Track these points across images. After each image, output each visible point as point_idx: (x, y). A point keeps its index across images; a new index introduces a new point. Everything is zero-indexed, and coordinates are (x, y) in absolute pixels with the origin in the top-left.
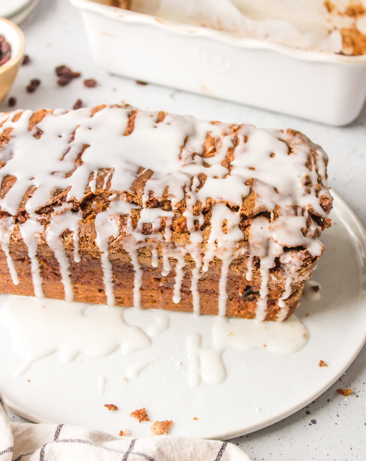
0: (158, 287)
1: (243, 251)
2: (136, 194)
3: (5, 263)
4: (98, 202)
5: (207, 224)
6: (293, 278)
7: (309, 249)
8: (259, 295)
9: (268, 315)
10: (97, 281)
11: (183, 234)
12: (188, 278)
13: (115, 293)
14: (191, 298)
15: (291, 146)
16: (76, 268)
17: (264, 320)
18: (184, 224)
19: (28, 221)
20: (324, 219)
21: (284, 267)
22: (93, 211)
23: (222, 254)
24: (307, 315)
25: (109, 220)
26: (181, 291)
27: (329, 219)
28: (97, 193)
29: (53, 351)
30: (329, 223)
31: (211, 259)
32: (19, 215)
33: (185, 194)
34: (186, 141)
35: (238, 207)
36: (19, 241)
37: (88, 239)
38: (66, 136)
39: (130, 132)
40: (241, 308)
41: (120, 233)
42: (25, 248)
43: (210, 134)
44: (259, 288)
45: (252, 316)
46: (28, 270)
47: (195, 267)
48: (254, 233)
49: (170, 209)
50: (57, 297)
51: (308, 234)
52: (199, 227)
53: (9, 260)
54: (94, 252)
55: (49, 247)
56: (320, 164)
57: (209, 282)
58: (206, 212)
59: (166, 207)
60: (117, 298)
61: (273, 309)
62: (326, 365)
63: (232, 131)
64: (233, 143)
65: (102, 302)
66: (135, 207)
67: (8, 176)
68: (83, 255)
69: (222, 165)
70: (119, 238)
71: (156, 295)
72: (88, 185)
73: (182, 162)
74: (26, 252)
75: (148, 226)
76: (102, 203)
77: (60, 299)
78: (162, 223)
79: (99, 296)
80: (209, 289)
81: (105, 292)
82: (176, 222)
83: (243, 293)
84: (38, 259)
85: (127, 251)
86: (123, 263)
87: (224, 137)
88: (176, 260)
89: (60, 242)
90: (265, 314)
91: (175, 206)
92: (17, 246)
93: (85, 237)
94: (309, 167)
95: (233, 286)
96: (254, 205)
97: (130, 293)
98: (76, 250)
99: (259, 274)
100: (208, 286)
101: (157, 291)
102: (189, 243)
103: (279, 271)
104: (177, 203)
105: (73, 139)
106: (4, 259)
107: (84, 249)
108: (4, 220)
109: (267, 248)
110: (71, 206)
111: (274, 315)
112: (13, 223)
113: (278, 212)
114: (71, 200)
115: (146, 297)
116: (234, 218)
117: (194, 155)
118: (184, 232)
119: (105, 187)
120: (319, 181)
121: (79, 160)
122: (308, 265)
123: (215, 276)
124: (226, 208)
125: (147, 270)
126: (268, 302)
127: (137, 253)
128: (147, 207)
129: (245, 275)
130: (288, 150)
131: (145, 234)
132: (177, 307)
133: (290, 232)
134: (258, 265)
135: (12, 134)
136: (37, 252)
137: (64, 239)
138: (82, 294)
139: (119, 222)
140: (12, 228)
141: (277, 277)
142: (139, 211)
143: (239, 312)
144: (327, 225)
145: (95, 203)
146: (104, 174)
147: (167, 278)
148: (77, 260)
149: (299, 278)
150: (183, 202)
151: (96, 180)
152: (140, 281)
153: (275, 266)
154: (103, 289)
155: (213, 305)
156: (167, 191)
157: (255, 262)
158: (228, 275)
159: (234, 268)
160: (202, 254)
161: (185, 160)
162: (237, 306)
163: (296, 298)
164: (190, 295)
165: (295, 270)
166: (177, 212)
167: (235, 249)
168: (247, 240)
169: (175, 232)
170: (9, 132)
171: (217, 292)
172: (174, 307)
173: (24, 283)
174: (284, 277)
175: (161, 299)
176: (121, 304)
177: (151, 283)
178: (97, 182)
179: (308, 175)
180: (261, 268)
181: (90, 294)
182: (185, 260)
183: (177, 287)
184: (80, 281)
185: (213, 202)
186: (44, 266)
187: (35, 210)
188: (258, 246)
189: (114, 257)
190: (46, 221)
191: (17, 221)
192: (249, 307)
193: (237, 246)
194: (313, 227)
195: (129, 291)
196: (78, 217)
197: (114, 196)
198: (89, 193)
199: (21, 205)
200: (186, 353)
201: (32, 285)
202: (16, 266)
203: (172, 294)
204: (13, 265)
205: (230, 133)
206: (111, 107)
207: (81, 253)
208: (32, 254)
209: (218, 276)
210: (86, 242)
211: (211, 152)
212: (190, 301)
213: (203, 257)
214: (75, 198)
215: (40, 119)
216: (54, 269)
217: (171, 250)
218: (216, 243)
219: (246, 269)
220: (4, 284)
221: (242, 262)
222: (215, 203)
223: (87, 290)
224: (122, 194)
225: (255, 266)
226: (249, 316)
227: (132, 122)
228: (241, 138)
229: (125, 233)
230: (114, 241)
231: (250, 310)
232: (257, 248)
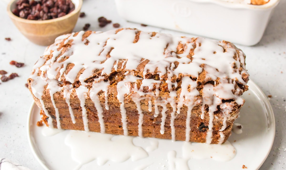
0: (152, 124)
1: (199, 101)
2: (140, 71)
3: (68, 111)
4: (119, 76)
5: (179, 87)
6: (228, 118)
7: (236, 101)
8: (208, 129)
9: (213, 140)
10: (118, 121)
11: (166, 92)
12: (169, 118)
13: (128, 128)
14: (170, 131)
15: (225, 49)
16: (106, 113)
17: (211, 143)
18: (166, 87)
19: (80, 86)
20: (244, 86)
21: (222, 111)
22: (116, 81)
23: (188, 103)
24: (235, 141)
25: (125, 85)
26: (165, 126)
27: (247, 86)
28: (118, 71)
29: (93, 160)
30: (247, 88)
31: (182, 106)
32: (76, 83)
33: (167, 71)
34: (167, 46)
35: (196, 78)
36: (75, 97)
37: (113, 95)
38: (102, 44)
39: (136, 41)
40: (198, 136)
41: (131, 92)
42: (78, 102)
43: (180, 43)
44: (208, 124)
45: (204, 141)
46: (80, 115)
47: (172, 111)
48: (205, 92)
49: (159, 79)
50: (96, 131)
51: (236, 93)
52: (175, 89)
53: (70, 109)
54: (116, 103)
55: (91, 100)
56: (242, 58)
57: (180, 121)
58: (179, 81)
59: (156, 78)
60: (129, 131)
61: (216, 136)
62: (246, 168)
63: (193, 40)
64: (193, 46)
65: (121, 133)
66: (139, 78)
67: (70, 63)
68: (110, 105)
69: (187, 57)
70: (130, 94)
71: (151, 129)
72: (113, 67)
73: (166, 56)
74: (79, 104)
75: (146, 88)
76: (121, 77)
77: (98, 132)
78: (154, 86)
79: (119, 130)
80: (180, 125)
81: (122, 127)
82: (162, 86)
83: (199, 127)
84: (86, 108)
85: (134, 102)
86: (132, 110)
87: (188, 44)
88: (162, 107)
89: (97, 97)
90: (211, 140)
91: (161, 77)
92: (74, 100)
93: (111, 94)
94: (235, 59)
95: (194, 123)
96: (205, 77)
97: (136, 128)
98: (106, 102)
99: (208, 115)
100: (180, 123)
101: (151, 127)
102: (169, 97)
103: (220, 113)
104: (163, 76)
105: (105, 45)
106: (67, 109)
107: (110, 101)
108: (67, 86)
109: (213, 100)
110: (103, 78)
111: (216, 140)
112: (72, 88)
113: (219, 81)
114: (104, 75)
115: (145, 130)
116: (194, 84)
117: (172, 52)
118: (166, 91)
119: (122, 68)
120: (241, 66)
121: (108, 54)
122: (236, 109)
123: (184, 117)
124: (190, 79)
125: (146, 113)
126: (213, 132)
127: (140, 103)
128: (146, 78)
129: (200, 116)
130: (224, 50)
131: (145, 92)
132: (163, 136)
133: (225, 92)
134: (207, 110)
135: (73, 43)
136: (85, 103)
137: (99, 95)
138: (110, 129)
139: (130, 86)
140: (71, 90)
141: (218, 117)
142: (141, 80)
143: (197, 138)
144: (246, 89)
145: (117, 76)
146: (122, 62)
147: (157, 119)
148: (107, 108)
149: (231, 117)
150: (166, 75)
151: (118, 64)
152: (142, 121)
153: (217, 110)
154: (121, 125)
155: (182, 135)
156: (157, 69)
157: (206, 108)
158: (191, 116)
159: (194, 112)
160: (176, 103)
161: (167, 55)
162: (196, 135)
163: (229, 130)
164: (170, 129)
165: (229, 112)
166: (162, 81)
167: (195, 100)
168: (202, 96)
169: (161, 91)
170: (71, 42)
171: (185, 127)
172: (161, 136)
173: (79, 123)
174: (222, 117)
175: (153, 131)
176: (131, 135)
177: (148, 122)
178: (118, 65)
179: (235, 63)
180: (209, 111)
181: (114, 129)
182: (167, 107)
183: (163, 124)
184: (109, 121)
185: (182, 76)
186: (89, 112)
187: (84, 80)
188: (207, 99)
189: (127, 106)
190: (90, 86)
191: (74, 87)
192: (202, 135)
193: (196, 99)
194: (238, 90)
195: (136, 126)
196: (108, 84)
197: (127, 72)
198: (114, 71)
199: (77, 78)
200: (167, 161)
201: (83, 124)
202: (74, 113)
203: (160, 128)
204: (72, 112)
205: (192, 42)
206: (127, 29)
207: (109, 104)
208: (82, 105)
209: (185, 117)
210: (112, 97)
211: (181, 51)
212: (170, 132)
213: (177, 105)
214: (106, 74)
215: (88, 36)
216: (94, 114)
217: (159, 101)
218: (184, 97)
219: (201, 112)
220: (68, 123)
221: (199, 108)
222: (184, 76)
223: (113, 126)
224: (132, 71)
225: (206, 110)
226: (202, 141)
227: (138, 36)
228: (197, 44)
229: (133, 92)
230: (127, 96)
231: (203, 137)
232: (207, 100)
